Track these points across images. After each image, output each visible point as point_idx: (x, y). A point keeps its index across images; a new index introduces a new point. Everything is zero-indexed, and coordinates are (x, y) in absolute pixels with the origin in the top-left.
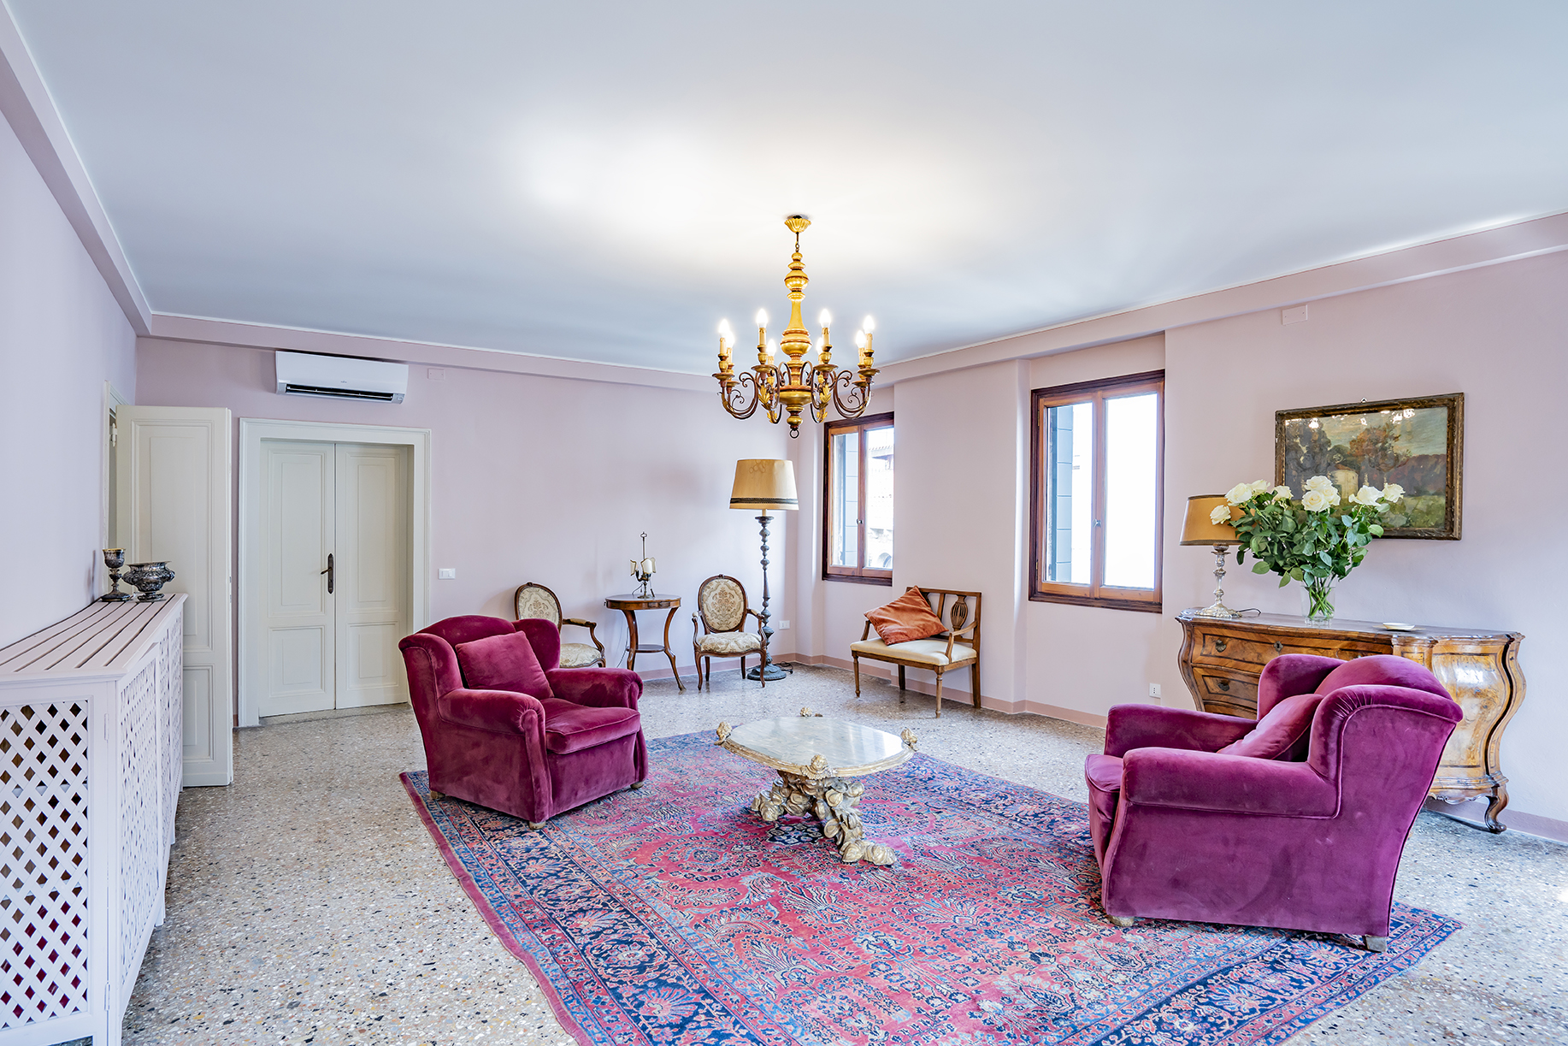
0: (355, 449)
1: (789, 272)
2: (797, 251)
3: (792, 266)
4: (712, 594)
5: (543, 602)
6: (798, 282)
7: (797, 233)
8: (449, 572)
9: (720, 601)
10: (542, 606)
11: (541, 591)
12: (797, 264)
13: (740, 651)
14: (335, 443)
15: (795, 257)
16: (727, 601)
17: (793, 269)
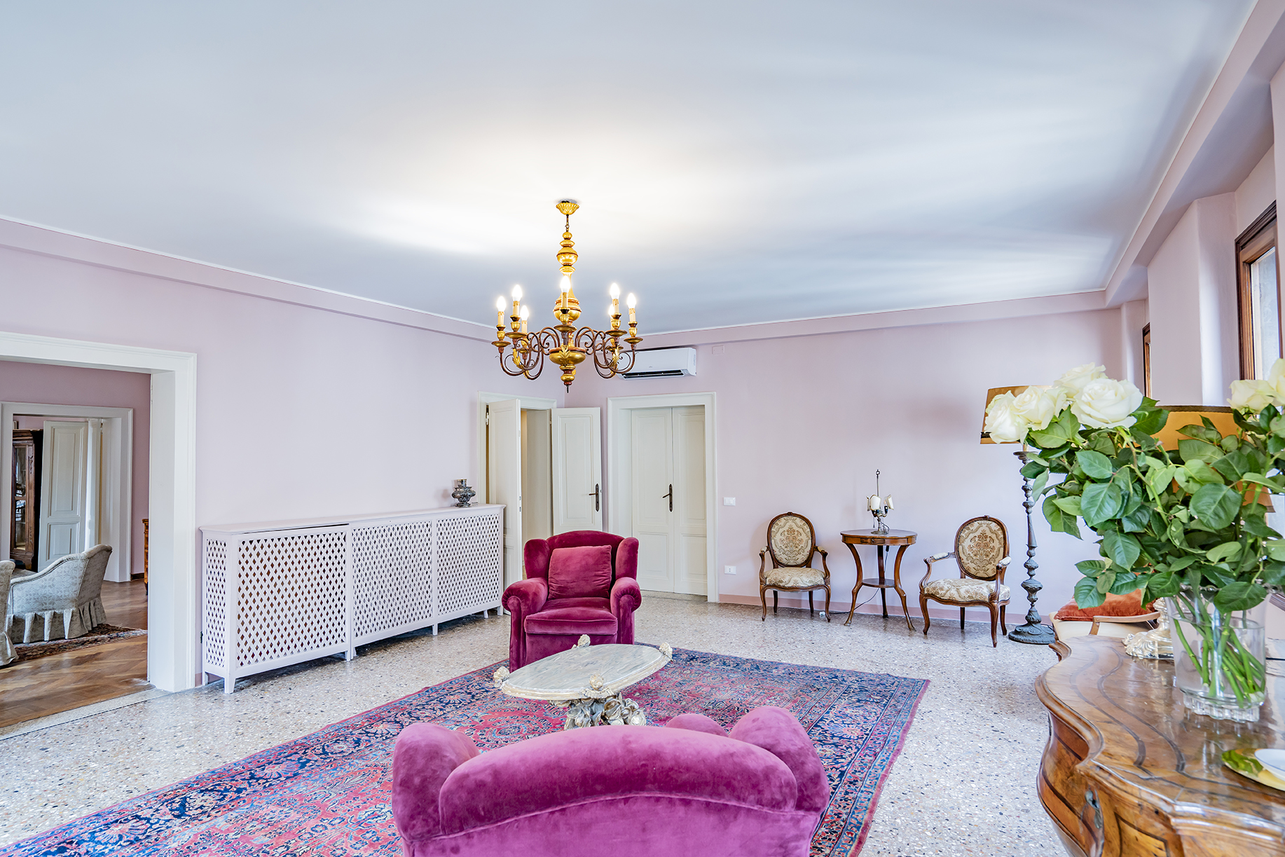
0: (683, 411)
1: (560, 249)
2: (567, 231)
3: (562, 244)
4: (972, 536)
5: (797, 529)
6: (567, 257)
7: (568, 215)
8: (731, 501)
9: (978, 545)
10: (796, 533)
11: (798, 520)
12: (567, 242)
13: (959, 599)
14: (672, 408)
15: (565, 236)
16: (987, 545)
17: (564, 246)
